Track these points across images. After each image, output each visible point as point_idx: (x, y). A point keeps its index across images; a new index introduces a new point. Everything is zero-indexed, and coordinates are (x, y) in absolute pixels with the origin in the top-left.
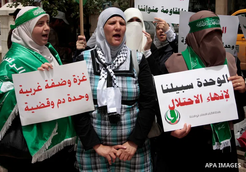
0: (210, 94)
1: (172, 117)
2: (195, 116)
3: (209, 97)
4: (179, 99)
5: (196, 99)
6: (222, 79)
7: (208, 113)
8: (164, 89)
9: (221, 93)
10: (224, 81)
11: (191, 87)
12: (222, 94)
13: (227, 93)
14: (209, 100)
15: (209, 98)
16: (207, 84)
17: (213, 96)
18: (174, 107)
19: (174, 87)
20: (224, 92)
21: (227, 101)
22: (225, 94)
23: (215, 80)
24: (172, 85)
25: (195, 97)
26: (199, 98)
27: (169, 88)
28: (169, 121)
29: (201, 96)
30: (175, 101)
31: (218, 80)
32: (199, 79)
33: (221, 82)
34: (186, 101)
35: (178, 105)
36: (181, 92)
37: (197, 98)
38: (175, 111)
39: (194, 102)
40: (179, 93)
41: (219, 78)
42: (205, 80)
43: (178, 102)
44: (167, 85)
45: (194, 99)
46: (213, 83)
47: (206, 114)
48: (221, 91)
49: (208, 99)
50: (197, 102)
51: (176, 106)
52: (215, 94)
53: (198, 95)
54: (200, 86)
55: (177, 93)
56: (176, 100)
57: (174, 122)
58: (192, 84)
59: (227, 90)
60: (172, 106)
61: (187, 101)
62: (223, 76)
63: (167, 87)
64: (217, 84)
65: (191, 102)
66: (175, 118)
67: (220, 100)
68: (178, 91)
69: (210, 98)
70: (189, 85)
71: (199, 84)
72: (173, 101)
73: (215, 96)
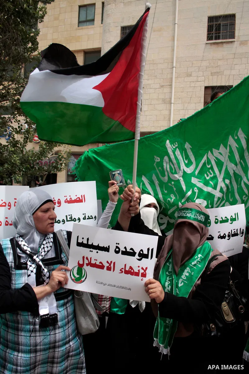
0: (125, 265)
1: (78, 274)
2: (102, 283)
3: (123, 269)
4: (91, 258)
5: (108, 265)
6: (145, 252)
7: (117, 285)
8: (79, 241)
9: (138, 269)
10: (146, 256)
11: (107, 249)
12: (139, 270)
13: (145, 271)
14: (122, 272)
15: (122, 270)
16: (125, 253)
17: (127, 269)
18: (83, 265)
19: (90, 243)
20: (142, 268)
21: (142, 280)
22: (142, 271)
23: (137, 251)
24: (88, 239)
25: (108, 262)
26: (112, 265)
27: (84, 242)
28: (73, 278)
29: (114, 263)
30: (85, 259)
31: (140, 252)
32: (119, 244)
33: (143, 256)
34: (97, 263)
35: (87, 265)
36: (95, 251)
37: (110, 265)
38: (83, 269)
39: (105, 268)
40: (92, 251)
41: (142, 250)
42: (125, 248)
43: (88, 261)
44: (83, 238)
45: (106, 265)
46: (133, 254)
47: (115, 286)
48: (139, 267)
49: (121, 270)
50: (109, 269)
51: (85, 264)
52: (131, 268)
53: (111, 262)
54: (117, 252)
55: (90, 251)
56: (87, 258)
57: (78, 280)
58: (109, 246)
59: (146, 268)
60: (81, 262)
61: (98, 263)
62: (148, 249)
63: (82, 240)
64: (137, 256)
65: (101, 267)
66: (81, 277)
67: (134, 276)
68: (91, 250)
69: (123, 270)
70: (105, 247)
71: (117, 250)
72: (84, 257)
73: (130, 270)
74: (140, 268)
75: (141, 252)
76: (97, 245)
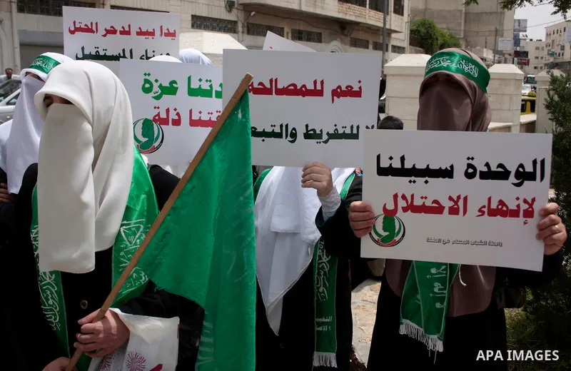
0: (489, 199)
2: (439, 241)
3: (484, 207)
4: (412, 196)
5: (452, 204)
6: (529, 168)
7: (472, 240)
8: (382, 165)
9: (517, 202)
10: (531, 176)
11: (447, 173)
12: (518, 206)
13: (531, 205)
14: (483, 213)
15: (483, 209)
16: (488, 175)
17: (494, 206)
18: (395, 211)
19: (408, 165)
20: (525, 201)
21: (525, 223)
22: (524, 207)
23: (512, 168)
24: (403, 159)
25: (451, 198)
26: (461, 204)
27: (394, 166)
28: (376, 237)
29: (466, 199)
30: (400, 199)
31: (518, 169)
32: (473, 159)
33: (524, 176)
34: (427, 204)
35: (405, 210)
36: (420, 180)
37: (456, 203)
39: (446, 211)
40: (414, 182)
41: (521, 166)
42: (487, 165)
43: (407, 202)
44: (391, 158)
45: (447, 204)
46: (503, 174)
47: (468, 242)
48: (518, 199)
49: (480, 211)
50: (454, 211)
51: (400, 210)
52: (501, 203)
53: (459, 197)
54: (469, 176)
55: (410, 182)
56: (404, 197)
57: (388, 241)
58: (452, 167)
59: (534, 200)
60: (391, 207)
61: (429, 203)
62: (535, 162)
63: (390, 162)
64: (512, 179)
65: (437, 209)
66: (393, 234)
67: (508, 219)
68: (413, 179)
69: (486, 210)
70: (443, 168)
71: (470, 171)
72: (396, 196)
73: (500, 207)
74: (521, 202)
75: (521, 169)
76: (424, 167)
